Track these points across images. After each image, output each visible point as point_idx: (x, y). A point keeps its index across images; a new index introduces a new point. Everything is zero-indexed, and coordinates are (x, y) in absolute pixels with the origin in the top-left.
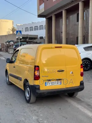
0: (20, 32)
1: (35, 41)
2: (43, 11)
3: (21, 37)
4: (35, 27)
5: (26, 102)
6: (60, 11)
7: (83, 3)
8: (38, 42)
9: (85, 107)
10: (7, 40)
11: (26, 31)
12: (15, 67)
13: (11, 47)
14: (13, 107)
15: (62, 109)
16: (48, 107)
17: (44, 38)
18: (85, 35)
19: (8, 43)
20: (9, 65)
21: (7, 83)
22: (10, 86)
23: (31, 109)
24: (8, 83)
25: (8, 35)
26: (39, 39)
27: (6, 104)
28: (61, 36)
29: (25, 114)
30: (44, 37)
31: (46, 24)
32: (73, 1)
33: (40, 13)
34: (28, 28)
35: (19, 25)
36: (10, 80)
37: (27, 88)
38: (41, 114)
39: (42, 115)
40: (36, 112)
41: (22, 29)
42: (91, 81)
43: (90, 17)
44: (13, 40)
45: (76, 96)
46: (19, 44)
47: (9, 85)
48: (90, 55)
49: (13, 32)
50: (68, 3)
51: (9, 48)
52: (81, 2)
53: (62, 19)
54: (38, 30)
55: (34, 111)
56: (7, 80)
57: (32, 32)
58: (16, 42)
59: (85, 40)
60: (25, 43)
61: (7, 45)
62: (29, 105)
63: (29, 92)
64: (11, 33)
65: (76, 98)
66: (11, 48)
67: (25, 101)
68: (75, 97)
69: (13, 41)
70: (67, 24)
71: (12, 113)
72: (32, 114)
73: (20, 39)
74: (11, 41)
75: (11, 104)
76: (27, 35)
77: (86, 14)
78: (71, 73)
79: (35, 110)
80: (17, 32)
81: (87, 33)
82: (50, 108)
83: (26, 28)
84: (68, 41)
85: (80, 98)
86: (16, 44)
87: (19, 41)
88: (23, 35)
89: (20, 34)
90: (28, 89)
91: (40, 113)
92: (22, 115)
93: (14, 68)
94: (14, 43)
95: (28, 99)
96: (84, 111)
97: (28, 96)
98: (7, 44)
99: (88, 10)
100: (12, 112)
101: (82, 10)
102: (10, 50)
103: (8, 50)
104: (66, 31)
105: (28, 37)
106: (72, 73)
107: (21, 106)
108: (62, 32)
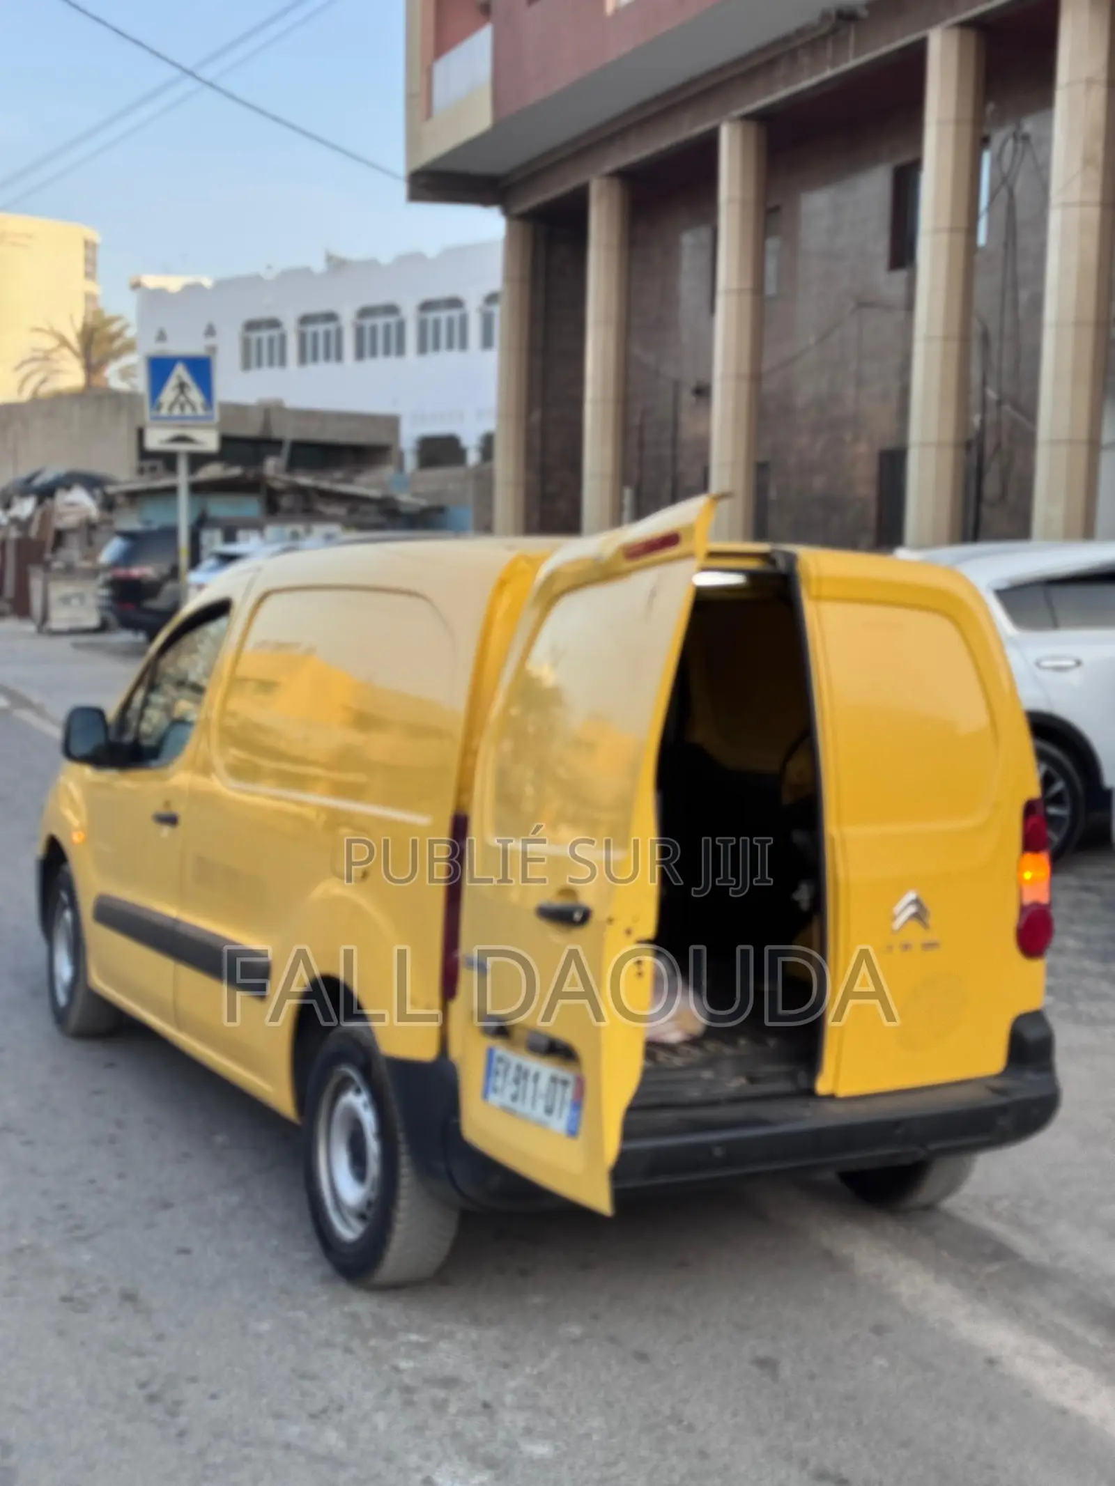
0: (201, 369)
1: (366, 485)
2: (480, 120)
3: (209, 441)
4: (365, 312)
5: (325, 1268)
6: (688, 129)
7: (971, 37)
8: (407, 499)
9: (1071, 1348)
10: (24, 472)
11: (249, 360)
12: (170, 820)
13: (73, 552)
14: (160, 1337)
15: (786, 1371)
16: (612, 1339)
17: (473, 458)
18: (981, 434)
19: (25, 507)
20: (88, 788)
21: (60, 1016)
22: (98, 1052)
23: (404, 1364)
24: (74, 1019)
25: (35, 400)
26: (410, 462)
27: (65, 1299)
28: (688, 429)
29: (332, 1438)
30: (471, 442)
31: (508, 278)
32: (846, 17)
33: (439, 143)
34: (274, 324)
35: (174, 284)
36: (98, 982)
37: (344, 1085)
38: (528, 1431)
39: (541, 1450)
40: (469, 1414)
41: (210, 331)
42: (1094, 1009)
43: (1055, 219)
44: (97, 467)
45: (950, 1203)
46: (183, 514)
47: (86, 1034)
48: (1074, 677)
49: (92, 368)
50: (786, 39)
51: (46, 566)
52: (955, 35)
53: (704, 233)
54: (401, 351)
55: (441, 1394)
56: (64, 970)
57: (321, 370)
58: (134, 497)
59: (991, 487)
60: (251, 507)
61: (23, 525)
62: (362, 1304)
63: (373, 1146)
64: (72, 376)
65: (950, 1218)
66: (69, 571)
67: (308, 1253)
68: (930, 1208)
69: (91, 482)
70: (771, 289)
71: (157, 1412)
72: (419, 1429)
73: (197, 460)
74: (67, 481)
75: (129, 1297)
76: (270, 411)
77: (1003, 182)
78: (904, 909)
79: (449, 1383)
80: (160, 368)
81: (1007, 408)
82: (642, 1357)
83: (251, 326)
84: (773, 494)
85: (997, 1228)
86: (130, 521)
87: (182, 479)
88: (225, 407)
89: (195, 395)
90: (358, 1102)
91: (521, 1419)
92: (288, 1447)
93: (166, 831)
94: (108, 504)
95: (348, 1231)
96: (1067, 1399)
97: (352, 1192)
98: (15, 521)
99: (1029, 126)
100: (152, 1398)
101: (958, 121)
102: (59, 590)
103: (36, 584)
104: (756, 377)
105: (288, 432)
106: (920, 915)
107: (265, 1326)
108: (703, 392)
